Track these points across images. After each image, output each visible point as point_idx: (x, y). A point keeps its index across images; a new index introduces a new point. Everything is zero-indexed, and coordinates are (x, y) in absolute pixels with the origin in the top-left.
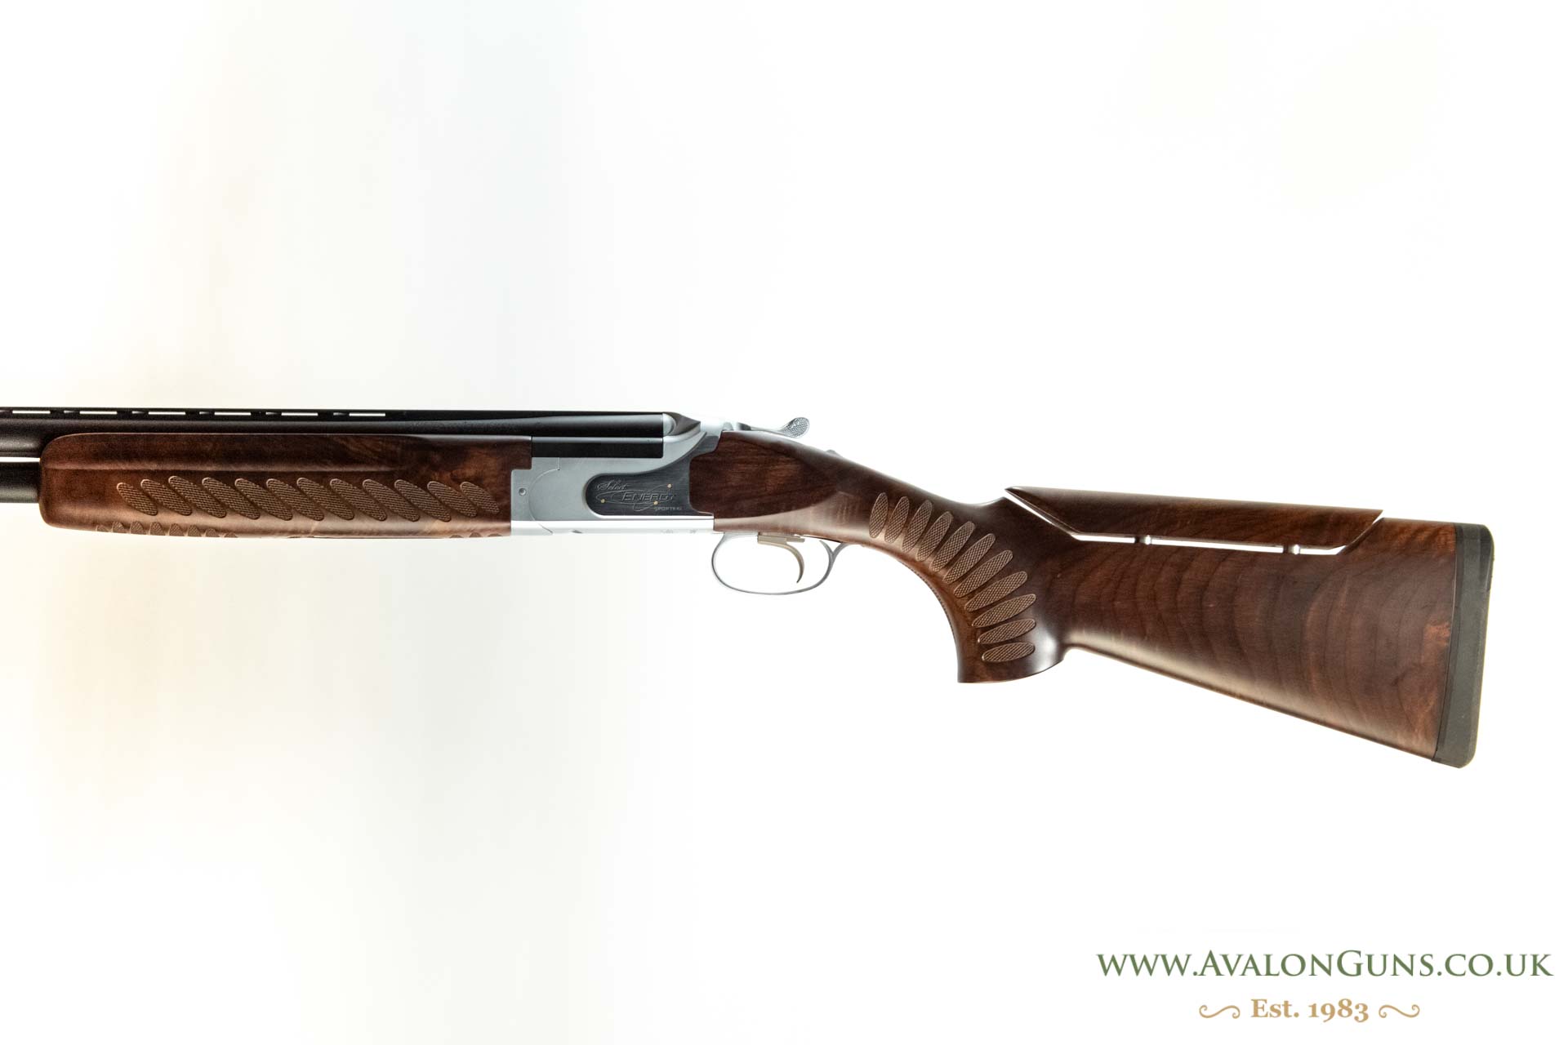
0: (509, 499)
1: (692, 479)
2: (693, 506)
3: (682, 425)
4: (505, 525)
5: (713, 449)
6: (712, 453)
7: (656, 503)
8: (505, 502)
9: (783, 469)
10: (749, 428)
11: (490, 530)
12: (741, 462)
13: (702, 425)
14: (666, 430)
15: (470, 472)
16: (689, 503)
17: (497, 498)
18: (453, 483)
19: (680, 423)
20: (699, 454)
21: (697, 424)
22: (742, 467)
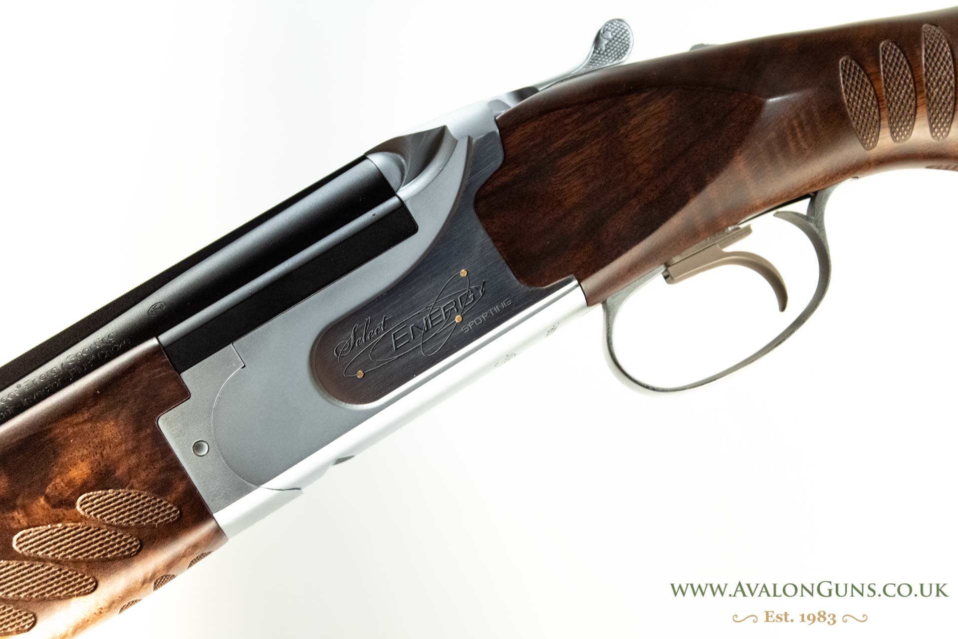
0: (185, 476)
1: (496, 237)
2: (531, 283)
3: (413, 154)
4: (205, 529)
5: (500, 161)
6: (504, 163)
7: (458, 319)
8: (181, 487)
9: (646, 119)
10: (533, 90)
11: (184, 556)
12: (564, 152)
13: (451, 129)
14: (393, 179)
15: (80, 471)
16: (518, 283)
17: (161, 488)
18: (60, 511)
19: (411, 152)
20: (482, 181)
21: (443, 131)
22: (574, 160)
